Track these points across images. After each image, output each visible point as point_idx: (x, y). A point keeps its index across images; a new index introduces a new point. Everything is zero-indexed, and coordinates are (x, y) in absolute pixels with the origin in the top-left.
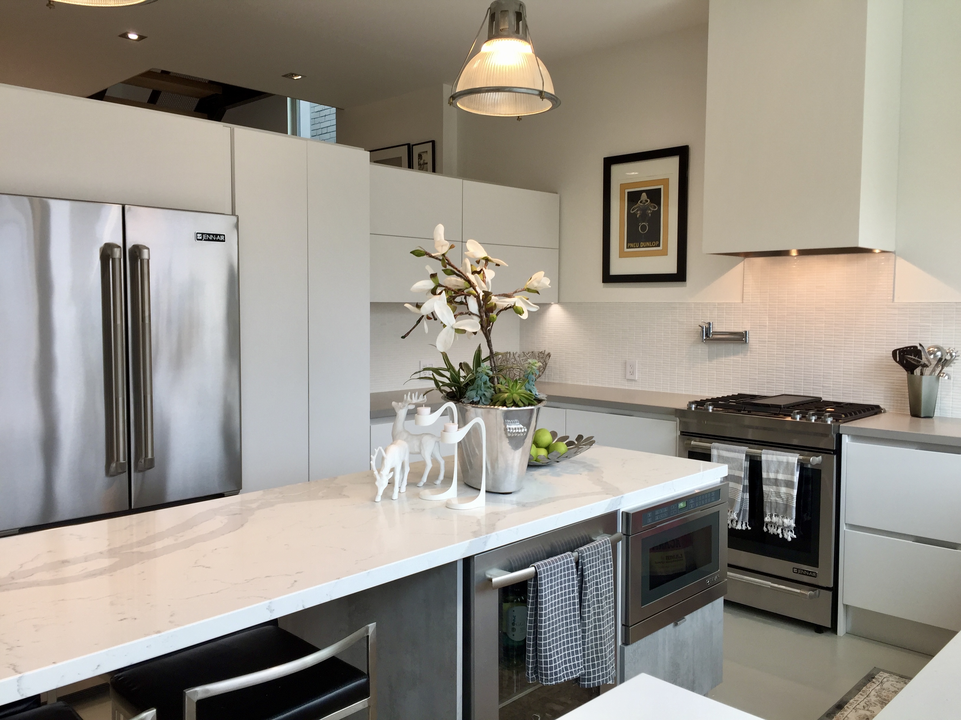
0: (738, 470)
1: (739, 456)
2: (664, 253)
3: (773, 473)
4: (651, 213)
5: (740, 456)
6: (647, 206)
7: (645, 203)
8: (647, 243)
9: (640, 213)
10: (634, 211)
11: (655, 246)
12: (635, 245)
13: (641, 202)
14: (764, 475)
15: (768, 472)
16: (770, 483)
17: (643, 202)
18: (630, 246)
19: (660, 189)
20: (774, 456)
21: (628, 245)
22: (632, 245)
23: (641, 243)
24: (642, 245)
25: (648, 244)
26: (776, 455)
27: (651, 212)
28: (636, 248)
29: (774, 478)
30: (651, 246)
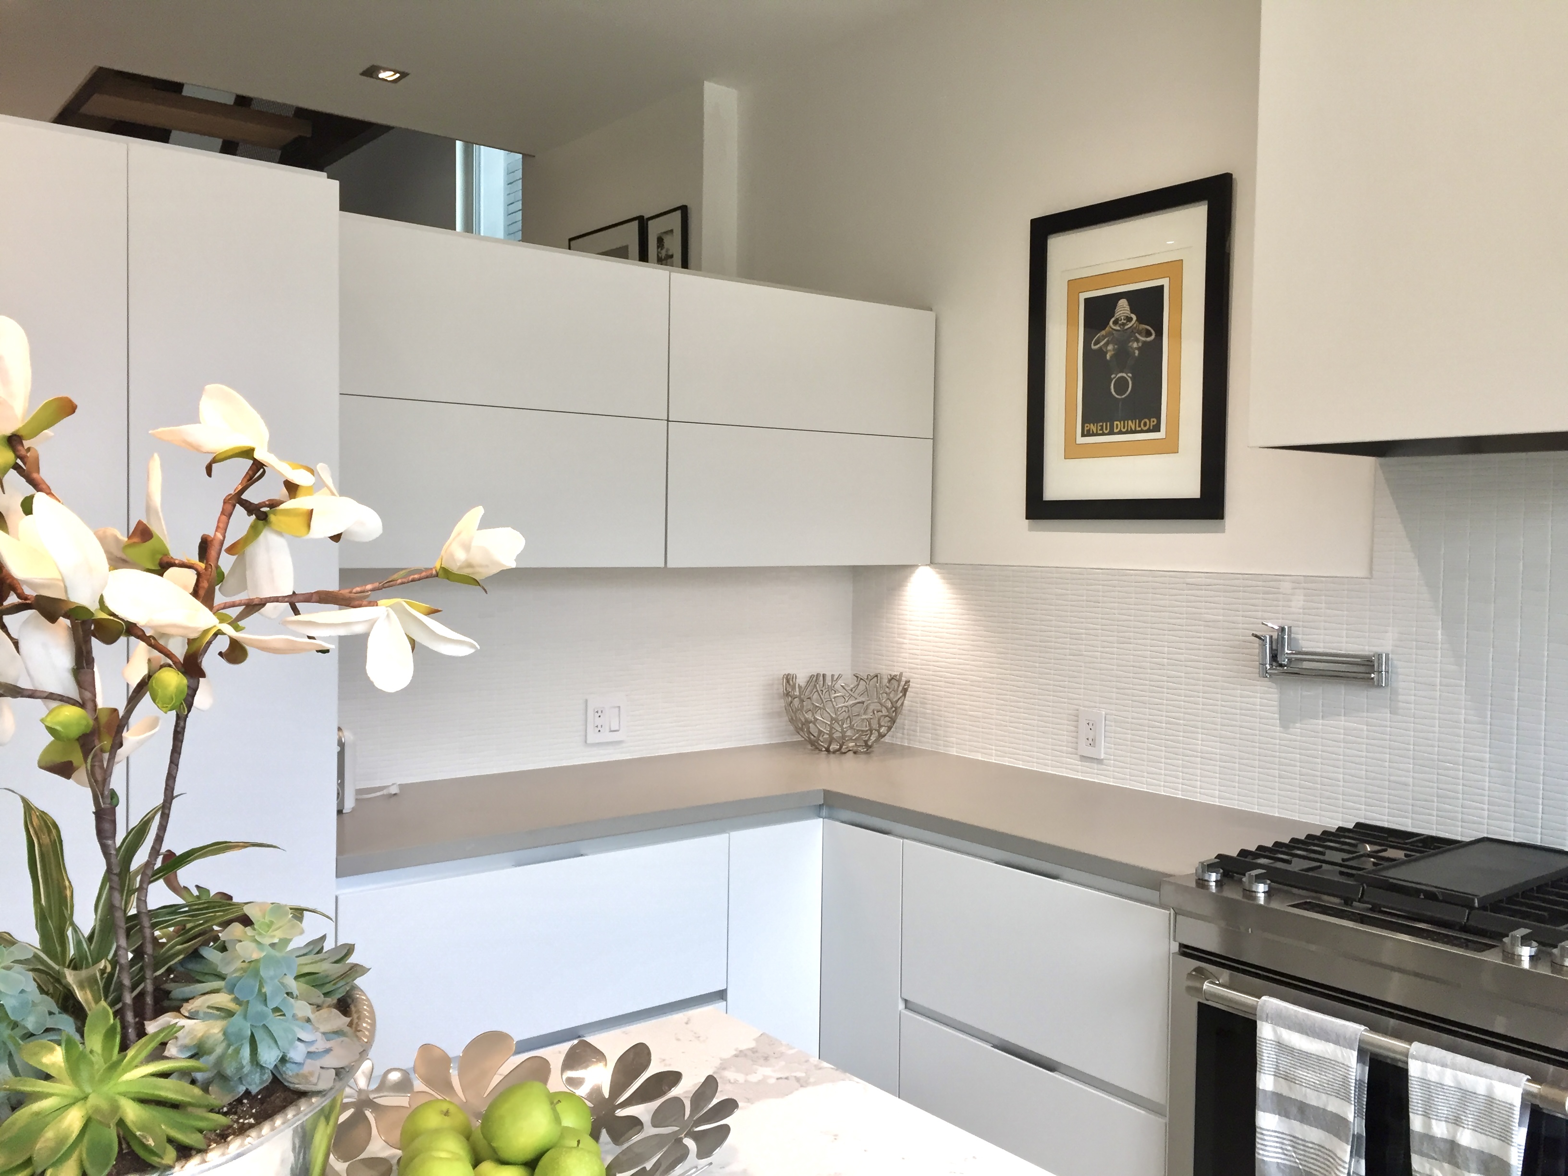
0: (1338, 1096)
1: (1340, 1056)
2: (1171, 447)
3: (1444, 1123)
4: (1139, 349)
5: (1343, 1056)
6: (1130, 330)
7: (1124, 324)
8: (1130, 422)
9: (1114, 350)
10: (1098, 346)
11: (1149, 431)
12: (1102, 429)
13: (1115, 323)
14: (1416, 1123)
15: (1426, 1115)
16: (1435, 1152)
17: (1120, 322)
18: (1089, 431)
19: (1161, 288)
20: (1449, 1072)
21: (1086, 429)
22: (1093, 428)
23: (1115, 423)
24: (1117, 428)
25: (1131, 424)
26: (1454, 1067)
27: (1140, 344)
28: (1103, 434)
29: (1445, 1137)
30: (1140, 429)
